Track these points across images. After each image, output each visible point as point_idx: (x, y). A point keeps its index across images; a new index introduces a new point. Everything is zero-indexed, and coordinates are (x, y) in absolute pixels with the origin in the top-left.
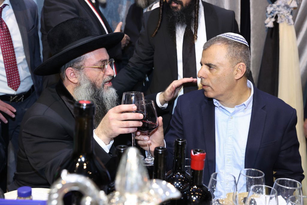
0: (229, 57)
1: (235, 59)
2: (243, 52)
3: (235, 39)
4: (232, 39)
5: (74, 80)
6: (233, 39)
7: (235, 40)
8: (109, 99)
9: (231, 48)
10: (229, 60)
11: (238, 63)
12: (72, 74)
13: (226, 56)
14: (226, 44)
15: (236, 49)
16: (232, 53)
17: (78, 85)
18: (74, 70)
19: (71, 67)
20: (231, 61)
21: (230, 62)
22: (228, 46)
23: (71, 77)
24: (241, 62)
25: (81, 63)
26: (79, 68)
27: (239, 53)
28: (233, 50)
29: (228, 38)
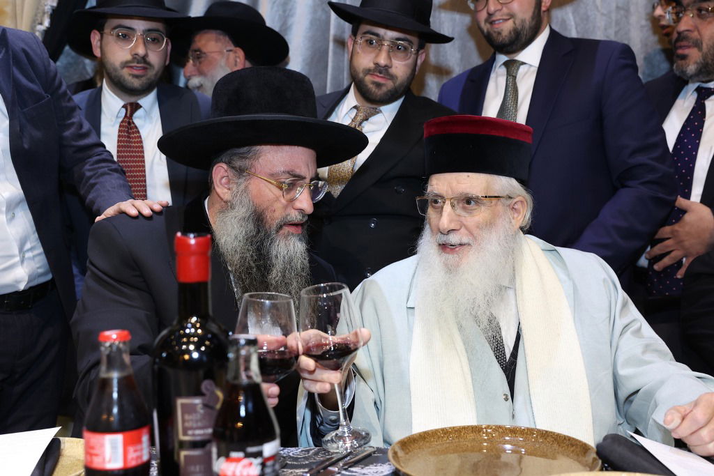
5: (224, 194)
8: (280, 259)
12: (224, 180)
17: (228, 206)
18: (231, 173)
19: (225, 162)
23: (221, 184)
25: (247, 163)
26: (240, 172)
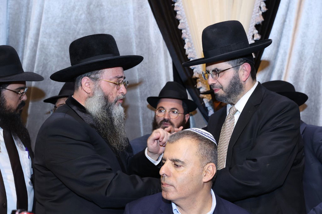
0: (200, 155)
1: (205, 158)
2: (213, 152)
3: (205, 135)
4: (202, 135)
5: (88, 90)
6: (204, 136)
7: (206, 137)
9: (202, 145)
10: (199, 158)
11: (208, 163)
12: (87, 85)
13: (196, 153)
14: (197, 140)
15: (207, 146)
16: (203, 150)
17: (91, 95)
18: (90, 81)
19: (88, 76)
20: (202, 160)
21: (200, 160)
22: (199, 142)
24: (211, 162)
27: (210, 152)
28: (205, 148)
29: (199, 133)
